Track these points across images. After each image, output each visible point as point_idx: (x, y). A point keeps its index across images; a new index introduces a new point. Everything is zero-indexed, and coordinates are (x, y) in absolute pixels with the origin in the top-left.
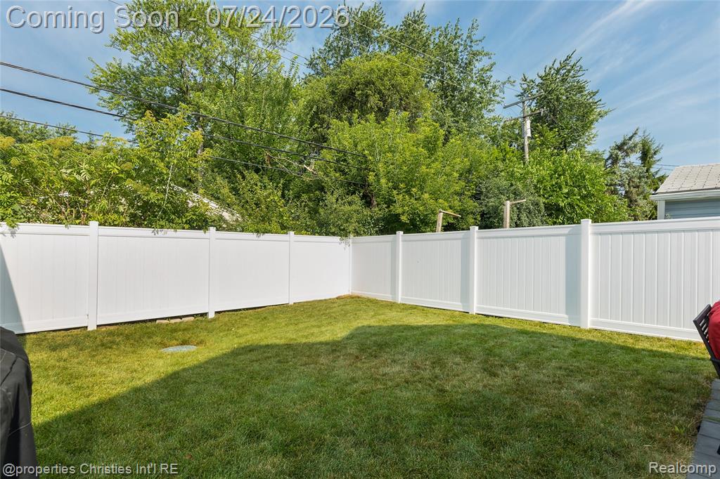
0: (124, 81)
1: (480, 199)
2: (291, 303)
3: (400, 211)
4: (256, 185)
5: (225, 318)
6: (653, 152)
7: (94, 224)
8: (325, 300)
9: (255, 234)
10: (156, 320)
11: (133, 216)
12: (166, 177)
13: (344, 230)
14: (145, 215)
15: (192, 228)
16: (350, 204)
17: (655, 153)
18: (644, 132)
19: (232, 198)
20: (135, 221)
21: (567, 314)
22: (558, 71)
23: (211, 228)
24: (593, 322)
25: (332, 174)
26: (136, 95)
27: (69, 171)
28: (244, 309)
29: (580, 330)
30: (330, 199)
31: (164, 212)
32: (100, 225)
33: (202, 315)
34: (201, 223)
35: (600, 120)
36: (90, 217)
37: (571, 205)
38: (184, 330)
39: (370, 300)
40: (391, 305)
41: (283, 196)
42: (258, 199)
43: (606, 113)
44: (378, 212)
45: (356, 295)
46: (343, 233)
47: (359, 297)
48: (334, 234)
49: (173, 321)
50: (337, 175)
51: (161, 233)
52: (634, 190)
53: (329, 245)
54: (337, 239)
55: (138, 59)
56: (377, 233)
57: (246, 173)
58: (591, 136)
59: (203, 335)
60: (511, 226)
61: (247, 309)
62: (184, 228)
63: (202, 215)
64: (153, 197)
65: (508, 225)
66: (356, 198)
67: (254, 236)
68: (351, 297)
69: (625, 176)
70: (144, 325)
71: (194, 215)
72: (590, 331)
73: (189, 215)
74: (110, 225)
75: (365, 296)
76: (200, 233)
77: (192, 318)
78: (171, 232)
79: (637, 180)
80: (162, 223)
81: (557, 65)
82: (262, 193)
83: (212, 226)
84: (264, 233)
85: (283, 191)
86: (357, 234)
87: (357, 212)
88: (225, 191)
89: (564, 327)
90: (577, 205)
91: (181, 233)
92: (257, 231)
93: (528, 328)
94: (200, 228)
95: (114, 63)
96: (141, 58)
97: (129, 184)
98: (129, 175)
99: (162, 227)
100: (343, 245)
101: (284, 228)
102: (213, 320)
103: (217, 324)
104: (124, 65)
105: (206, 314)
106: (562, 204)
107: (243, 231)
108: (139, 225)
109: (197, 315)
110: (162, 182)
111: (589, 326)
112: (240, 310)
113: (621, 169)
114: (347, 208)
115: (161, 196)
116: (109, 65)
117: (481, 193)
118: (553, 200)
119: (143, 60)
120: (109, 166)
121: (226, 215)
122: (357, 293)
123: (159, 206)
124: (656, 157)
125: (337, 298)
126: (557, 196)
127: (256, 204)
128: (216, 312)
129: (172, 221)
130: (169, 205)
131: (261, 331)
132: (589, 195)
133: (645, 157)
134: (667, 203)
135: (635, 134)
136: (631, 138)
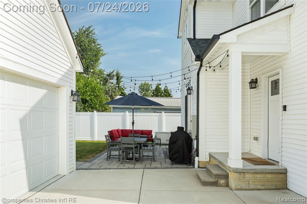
6: (120, 77)
17: (121, 78)
18: (118, 69)
21: (90, 137)
22: (85, 32)
24: (97, 139)
29: (94, 141)
35: (102, 57)
37: (91, 100)
43: (105, 54)
52: (113, 93)
58: (99, 63)
69: (110, 88)
72: (96, 141)
79: (114, 90)
81: (84, 29)
89: (90, 141)
90: (93, 100)
93: (81, 142)
106: (88, 99)
111: (96, 140)
113: (109, 85)
118: (84, 97)
124: (122, 80)
126: (86, 95)
132: (97, 96)
133: (118, 79)
134: (113, 108)
135: (114, 71)
136: (112, 73)
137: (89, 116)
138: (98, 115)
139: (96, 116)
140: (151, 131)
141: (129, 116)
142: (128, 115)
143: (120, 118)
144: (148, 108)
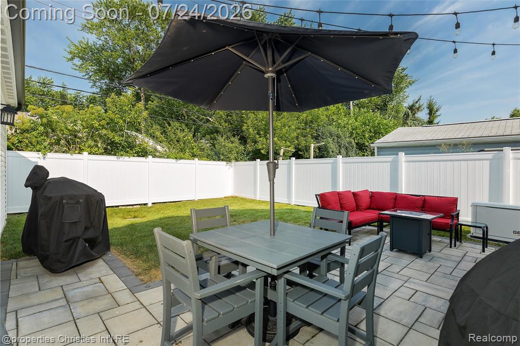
0: (91, 53)
1: (318, 139)
2: (197, 200)
3: (260, 147)
4: (178, 129)
5: (158, 206)
6: (436, 110)
7: (85, 154)
8: (217, 198)
9: (175, 160)
10: (119, 206)
11: (105, 149)
12: (123, 128)
13: (228, 158)
14: (112, 149)
15: (139, 156)
16: (232, 142)
19: (162, 137)
20: (107, 152)
23: (150, 156)
25: (223, 124)
26: (99, 63)
27: (71, 125)
28: (169, 202)
30: (221, 139)
31: (123, 147)
32: (89, 154)
33: (145, 204)
34: (143, 153)
36: (83, 149)
38: (134, 212)
39: (242, 199)
40: (252, 201)
41: (194, 136)
42: (179, 138)
43: (413, 82)
44: (250, 148)
45: (236, 196)
46: (228, 160)
47: (236, 197)
48: (223, 160)
49: (128, 207)
50: (227, 124)
51: (121, 159)
53: (220, 167)
54: (224, 163)
55: (100, 39)
56: (249, 160)
57: (171, 122)
58: (405, 97)
59: (145, 214)
60: (314, 158)
61: (171, 202)
62: (134, 156)
63: (144, 148)
64: (117, 139)
65: (312, 157)
66: (236, 139)
67: (174, 161)
68: (232, 197)
70: (112, 208)
71: (140, 149)
73: (137, 149)
74: (94, 154)
75: (240, 196)
76: (143, 159)
77: (139, 206)
78: (127, 158)
80: (122, 153)
82: (181, 135)
83: (149, 155)
84: (180, 159)
85: (195, 133)
86: (237, 160)
87: (236, 147)
88: (158, 134)
91: (132, 159)
92: (176, 158)
94: (143, 156)
95: (83, 40)
96: (102, 38)
97: (104, 132)
98: (103, 127)
99: (122, 155)
100: (228, 167)
101: (194, 156)
102: (150, 207)
103: (153, 209)
104: (91, 42)
105: (147, 204)
107: (168, 158)
108: (109, 154)
109: (142, 204)
110: (122, 130)
112: (166, 202)
114: (230, 145)
115: (121, 138)
116: (80, 42)
117: (319, 135)
119: (103, 39)
120: (93, 122)
121: (159, 148)
122: (236, 195)
123: (120, 144)
124: (438, 113)
125: (224, 198)
127: (178, 141)
128: (153, 203)
129: (127, 152)
130: (125, 143)
131: (176, 211)
133: (430, 113)
134: (378, 148)
135: (419, 99)
136: (417, 102)
137: (330, 165)
138: (345, 163)
139: (341, 165)
140: (454, 201)
141: (406, 163)
142: (403, 160)
143: (387, 167)
144: (460, 144)
